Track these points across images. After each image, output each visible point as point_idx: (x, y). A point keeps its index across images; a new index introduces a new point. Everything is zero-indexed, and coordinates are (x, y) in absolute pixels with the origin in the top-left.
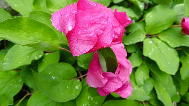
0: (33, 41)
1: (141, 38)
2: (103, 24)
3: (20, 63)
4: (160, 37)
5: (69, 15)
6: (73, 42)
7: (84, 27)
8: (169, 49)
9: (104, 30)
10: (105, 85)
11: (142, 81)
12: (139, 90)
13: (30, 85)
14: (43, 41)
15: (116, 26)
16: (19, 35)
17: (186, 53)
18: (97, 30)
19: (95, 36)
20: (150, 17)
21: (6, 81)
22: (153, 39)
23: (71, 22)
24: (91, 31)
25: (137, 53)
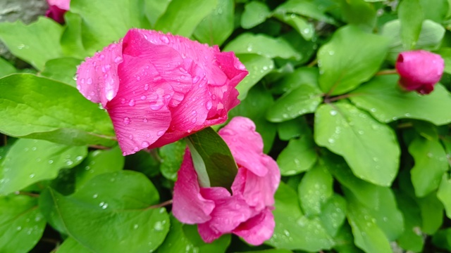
0: (49, 126)
1: (311, 104)
2: (181, 83)
3: (32, 176)
4: (354, 99)
5: (108, 67)
6: (120, 123)
7: (141, 89)
8: (375, 126)
9: (186, 95)
10: (210, 218)
11: (317, 204)
12: (310, 227)
13: (60, 227)
14: (74, 125)
15: (218, 83)
16: (16, 115)
17: (423, 134)
18: (169, 96)
19: (165, 109)
20: (328, 54)
21: (6, 219)
22: (338, 105)
23: (113, 81)
24: (156, 97)
25: (303, 139)
